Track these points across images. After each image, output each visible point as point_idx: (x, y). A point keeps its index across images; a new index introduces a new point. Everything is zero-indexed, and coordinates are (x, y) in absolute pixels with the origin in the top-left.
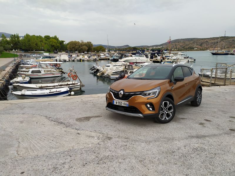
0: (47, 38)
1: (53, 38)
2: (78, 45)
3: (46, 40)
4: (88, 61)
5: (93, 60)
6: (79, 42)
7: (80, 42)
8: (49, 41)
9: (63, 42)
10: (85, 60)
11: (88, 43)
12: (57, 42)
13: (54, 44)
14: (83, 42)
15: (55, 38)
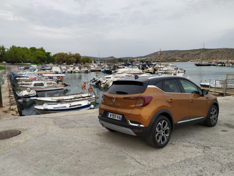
0: (33, 49)
1: (39, 50)
2: (66, 57)
3: (32, 52)
4: (79, 72)
5: (84, 71)
6: (66, 53)
7: (68, 54)
8: (35, 52)
9: (49, 53)
10: (76, 72)
11: (76, 54)
12: (43, 53)
13: (40, 56)
14: (71, 54)
15: (42, 50)
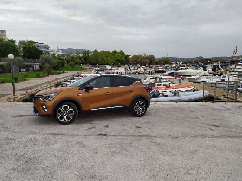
0: (115, 52)
1: (119, 52)
2: (140, 58)
3: (113, 55)
4: (144, 73)
5: (149, 72)
7: (143, 55)
9: (128, 56)
10: (141, 73)
11: (150, 56)
12: (122, 56)
13: (119, 58)
15: (121, 53)
